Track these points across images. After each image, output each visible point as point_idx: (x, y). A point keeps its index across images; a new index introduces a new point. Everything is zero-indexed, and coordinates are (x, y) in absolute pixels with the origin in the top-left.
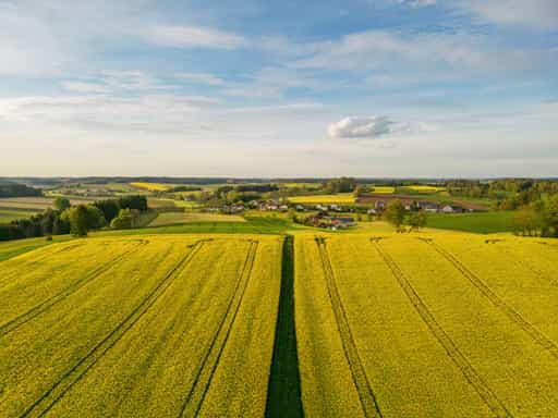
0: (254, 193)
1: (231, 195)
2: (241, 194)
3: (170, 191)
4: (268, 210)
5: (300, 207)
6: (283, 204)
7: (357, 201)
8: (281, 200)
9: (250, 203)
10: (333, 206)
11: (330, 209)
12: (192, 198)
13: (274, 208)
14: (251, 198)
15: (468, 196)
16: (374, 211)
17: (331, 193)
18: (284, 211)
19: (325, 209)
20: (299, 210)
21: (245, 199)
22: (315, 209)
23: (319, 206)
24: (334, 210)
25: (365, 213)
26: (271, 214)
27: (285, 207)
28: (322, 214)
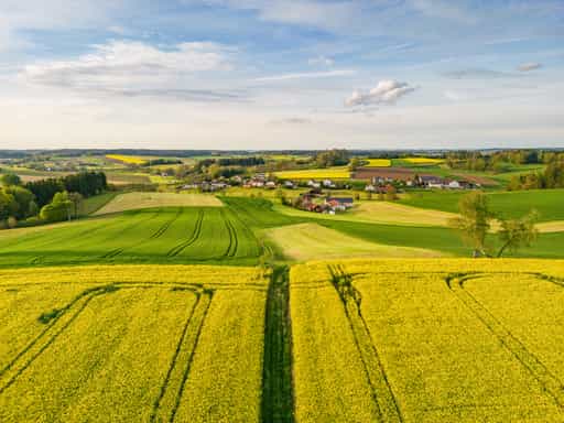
0: (236, 167)
1: (212, 170)
2: (222, 168)
4: (252, 187)
5: (289, 184)
6: (269, 181)
7: (353, 176)
8: (267, 175)
9: (232, 178)
10: (326, 182)
11: (323, 186)
13: (259, 184)
14: (234, 173)
15: (470, 168)
16: (372, 188)
17: (323, 166)
18: (272, 188)
19: (317, 185)
20: (290, 188)
21: (227, 174)
22: (305, 186)
23: (310, 183)
24: (327, 187)
25: (362, 190)
26: (256, 192)
27: (272, 183)
28: (314, 193)
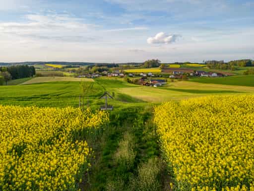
0: (105, 67)
1: (94, 68)
2: (98, 68)
3: (63, 68)
4: (112, 76)
5: (130, 75)
6: (121, 73)
7: (162, 71)
8: (120, 71)
9: (103, 73)
10: (149, 74)
11: (148, 76)
12: (74, 71)
13: (116, 75)
14: (104, 70)
15: (219, 68)
16: (173, 76)
17: (148, 67)
18: (122, 77)
19: (145, 75)
20: (131, 76)
21: (100, 71)
22: (139, 75)
23: (141, 74)
24: (150, 76)
25: (168, 77)
26: (114, 79)
27: (122, 74)
28: (144, 78)
